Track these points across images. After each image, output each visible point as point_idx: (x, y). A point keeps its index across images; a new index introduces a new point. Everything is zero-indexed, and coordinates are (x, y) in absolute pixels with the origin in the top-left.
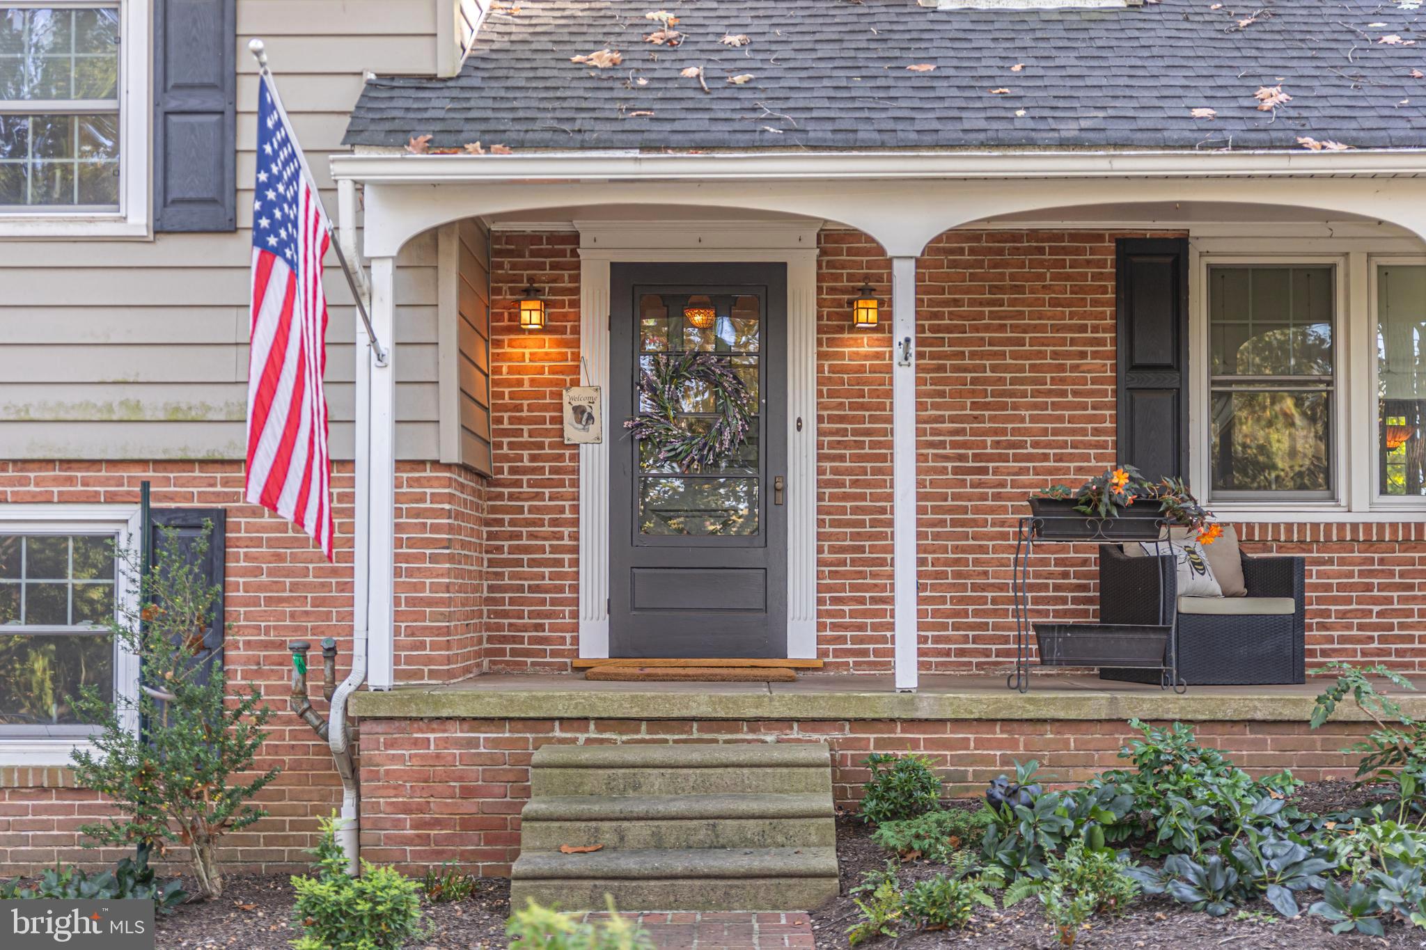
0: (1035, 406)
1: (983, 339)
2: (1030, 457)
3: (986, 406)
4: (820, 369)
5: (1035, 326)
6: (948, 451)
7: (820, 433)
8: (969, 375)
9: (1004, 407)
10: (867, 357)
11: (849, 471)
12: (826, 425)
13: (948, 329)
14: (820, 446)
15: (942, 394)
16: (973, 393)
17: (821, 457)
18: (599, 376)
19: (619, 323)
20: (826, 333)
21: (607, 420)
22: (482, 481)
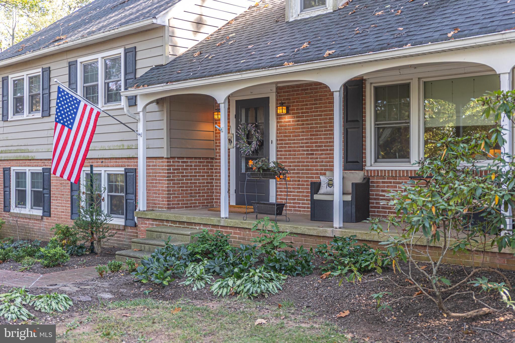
0: (325, 134)
1: (312, 115)
2: (323, 150)
3: (313, 135)
4: (277, 126)
5: (325, 110)
6: (305, 149)
7: (277, 144)
8: (309, 126)
9: (317, 135)
10: (287, 122)
11: (283, 155)
12: (278, 142)
13: (305, 113)
14: (277, 148)
15: (303, 132)
16: (311, 131)
17: (277, 151)
18: (233, 131)
19: (237, 116)
20: (279, 116)
21: (235, 142)
22: (212, 159)
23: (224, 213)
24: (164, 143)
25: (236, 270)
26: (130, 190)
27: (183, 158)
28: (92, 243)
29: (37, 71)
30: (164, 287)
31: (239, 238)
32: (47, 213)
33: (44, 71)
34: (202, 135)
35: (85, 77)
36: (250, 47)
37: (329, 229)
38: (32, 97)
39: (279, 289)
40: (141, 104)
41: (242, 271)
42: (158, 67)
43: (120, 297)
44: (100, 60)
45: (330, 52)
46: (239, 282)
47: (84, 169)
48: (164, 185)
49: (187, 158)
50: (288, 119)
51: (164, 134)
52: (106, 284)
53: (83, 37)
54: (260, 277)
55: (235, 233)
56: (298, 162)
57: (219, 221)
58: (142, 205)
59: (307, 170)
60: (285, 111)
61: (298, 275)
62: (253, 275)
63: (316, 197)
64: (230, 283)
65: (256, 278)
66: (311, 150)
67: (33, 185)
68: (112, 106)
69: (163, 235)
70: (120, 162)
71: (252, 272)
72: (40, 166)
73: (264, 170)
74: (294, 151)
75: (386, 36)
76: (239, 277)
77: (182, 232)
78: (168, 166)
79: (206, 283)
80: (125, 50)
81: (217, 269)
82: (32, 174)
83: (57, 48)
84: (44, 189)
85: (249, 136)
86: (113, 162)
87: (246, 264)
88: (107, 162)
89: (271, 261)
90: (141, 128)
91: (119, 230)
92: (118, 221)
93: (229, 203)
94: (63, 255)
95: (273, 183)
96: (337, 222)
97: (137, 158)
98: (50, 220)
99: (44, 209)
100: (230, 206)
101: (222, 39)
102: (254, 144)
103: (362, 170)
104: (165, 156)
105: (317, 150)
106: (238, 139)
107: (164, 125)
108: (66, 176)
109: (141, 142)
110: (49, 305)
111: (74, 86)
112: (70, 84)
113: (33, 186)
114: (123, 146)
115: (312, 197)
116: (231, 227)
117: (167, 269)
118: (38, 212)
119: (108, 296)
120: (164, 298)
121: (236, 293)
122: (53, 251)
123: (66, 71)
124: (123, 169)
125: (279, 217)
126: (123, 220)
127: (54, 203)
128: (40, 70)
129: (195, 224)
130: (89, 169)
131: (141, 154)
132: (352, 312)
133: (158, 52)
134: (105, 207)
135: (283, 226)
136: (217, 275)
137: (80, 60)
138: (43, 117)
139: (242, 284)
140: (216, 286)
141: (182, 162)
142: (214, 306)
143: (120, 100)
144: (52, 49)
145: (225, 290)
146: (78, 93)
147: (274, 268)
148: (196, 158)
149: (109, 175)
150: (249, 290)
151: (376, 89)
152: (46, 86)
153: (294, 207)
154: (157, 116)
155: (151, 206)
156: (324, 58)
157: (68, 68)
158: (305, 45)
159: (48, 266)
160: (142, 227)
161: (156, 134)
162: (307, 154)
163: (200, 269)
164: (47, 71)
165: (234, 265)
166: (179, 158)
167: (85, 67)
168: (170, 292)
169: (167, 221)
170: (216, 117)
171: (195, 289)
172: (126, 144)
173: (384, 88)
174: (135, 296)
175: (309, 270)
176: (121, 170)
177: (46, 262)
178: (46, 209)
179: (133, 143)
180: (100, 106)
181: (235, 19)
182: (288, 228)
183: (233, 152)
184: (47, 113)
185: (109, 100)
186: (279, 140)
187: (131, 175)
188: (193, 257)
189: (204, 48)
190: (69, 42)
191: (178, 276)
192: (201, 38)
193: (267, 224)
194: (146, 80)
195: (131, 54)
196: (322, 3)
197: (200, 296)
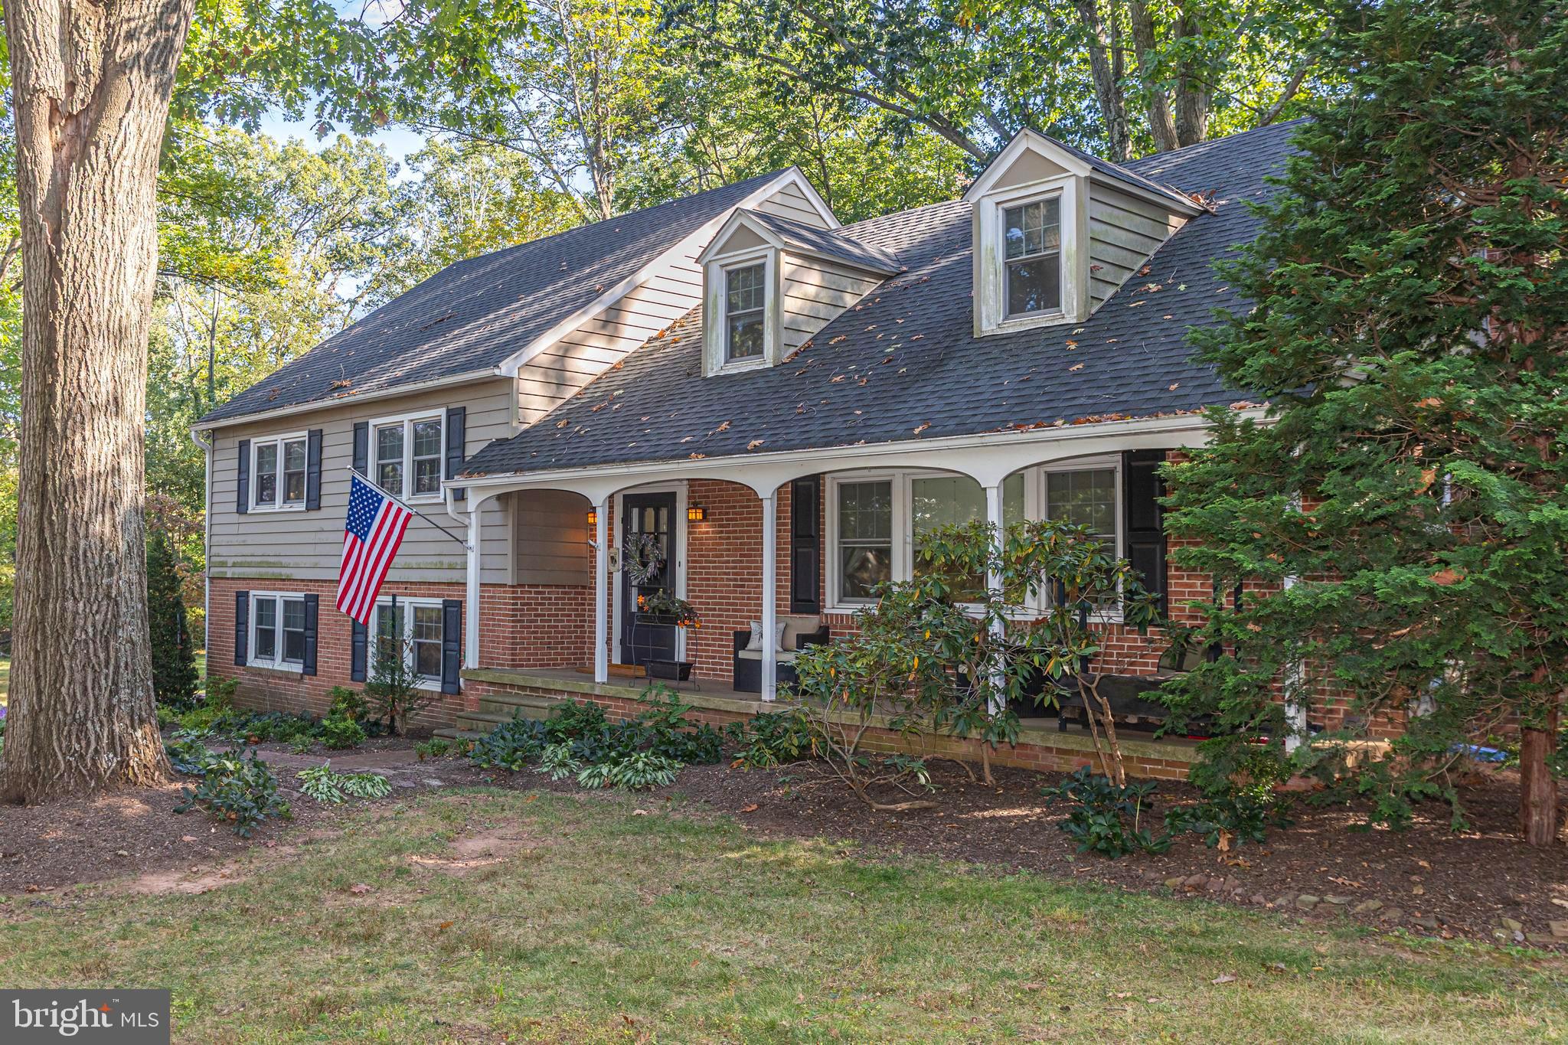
1: (743, 524)
3: (745, 555)
4: (688, 539)
6: (731, 576)
7: (688, 568)
8: (738, 541)
9: (751, 556)
10: (704, 533)
11: (698, 586)
12: (690, 564)
13: (731, 520)
14: (688, 574)
15: (729, 550)
16: (740, 549)
17: (689, 579)
18: (618, 543)
19: (626, 520)
20: (691, 523)
21: (620, 562)
22: (584, 587)
23: (601, 675)
24: (509, 563)
25: (613, 754)
26: (452, 635)
27: (537, 586)
28: (393, 719)
29: (302, 435)
30: (512, 772)
31: (623, 715)
32: (311, 669)
33: (311, 434)
34: (568, 550)
35: (380, 448)
36: (644, 419)
37: (755, 704)
38: (289, 477)
39: (671, 781)
40: (473, 502)
41: (622, 755)
42: (502, 442)
43: (453, 785)
44: (406, 424)
45: (757, 443)
46: (615, 770)
47: (379, 598)
48: (506, 629)
49: (544, 586)
50: (705, 529)
51: (508, 547)
52: (431, 769)
53: (380, 387)
54: (646, 764)
55: (616, 707)
56: (721, 598)
57: (593, 688)
58: (471, 660)
59: (734, 610)
60: (700, 516)
61: (699, 763)
62: (637, 761)
63: (742, 654)
64: (605, 771)
65: (640, 765)
66: (742, 580)
67: (287, 622)
68: (424, 498)
69: (506, 709)
70: (435, 589)
71: (635, 756)
72: (301, 591)
73: (661, 611)
74: (715, 579)
75: (836, 423)
76: (616, 763)
77: (535, 703)
78: (514, 598)
79: (571, 771)
80: (448, 411)
81: (587, 752)
82: (287, 603)
83: (337, 402)
84: (306, 629)
85: (643, 553)
86: (424, 590)
87: (627, 746)
88: (414, 589)
89: (663, 743)
90: (472, 538)
91: (431, 699)
92: (432, 685)
93: (609, 661)
94: (356, 732)
95: (681, 633)
96: (768, 693)
97: (465, 584)
98: (315, 681)
99: (305, 663)
100: (610, 665)
101: (602, 399)
102: (651, 568)
103: (818, 613)
104: (510, 583)
105: (750, 580)
106: (625, 557)
107: (508, 533)
108: (344, 609)
109: (472, 560)
110: (364, 788)
111: (361, 463)
112: (355, 460)
113: (286, 624)
114: (441, 563)
115: (736, 654)
116: (610, 698)
117: (516, 750)
118: (297, 668)
119: (436, 783)
120: (511, 788)
121: (612, 785)
122: (341, 725)
123: (350, 437)
124: (440, 600)
125: (683, 684)
126: (440, 684)
127: (322, 653)
128: (306, 433)
129: (556, 692)
130: (390, 598)
131: (472, 578)
132: (761, 806)
133: (500, 417)
134: (408, 659)
135: (688, 699)
136: (588, 761)
137: (372, 422)
138: (308, 509)
139: (620, 772)
140: (584, 774)
141: (536, 593)
142: (582, 797)
143: (438, 489)
144: (328, 402)
145: (597, 781)
146: (369, 477)
147: (666, 754)
148: (557, 586)
149: (416, 609)
150: (629, 780)
151: (843, 488)
152: (315, 460)
153: (714, 670)
154: (497, 518)
155: (487, 661)
156: (748, 452)
157: (352, 434)
158: (724, 425)
159: (334, 748)
160: (472, 695)
161: (495, 548)
162: (735, 586)
163: (562, 752)
164: (316, 437)
165: (611, 747)
166: (530, 586)
167: (382, 433)
168: (521, 781)
169: (512, 686)
170: (591, 520)
171: (555, 778)
172: (446, 560)
173: (853, 486)
174: (473, 784)
175: (716, 756)
176: (436, 603)
177: (332, 741)
178: (309, 662)
179: (458, 560)
180: (405, 497)
181: (626, 361)
182: (695, 700)
183: (618, 578)
184: (314, 503)
185: (419, 488)
186: (691, 561)
187: (453, 611)
188: (552, 736)
189: (574, 413)
190: (357, 395)
191: (531, 759)
192: (570, 393)
193: (662, 694)
194: (482, 465)
195: (458, 418)
196: (758, 350)
197: (562, 786)
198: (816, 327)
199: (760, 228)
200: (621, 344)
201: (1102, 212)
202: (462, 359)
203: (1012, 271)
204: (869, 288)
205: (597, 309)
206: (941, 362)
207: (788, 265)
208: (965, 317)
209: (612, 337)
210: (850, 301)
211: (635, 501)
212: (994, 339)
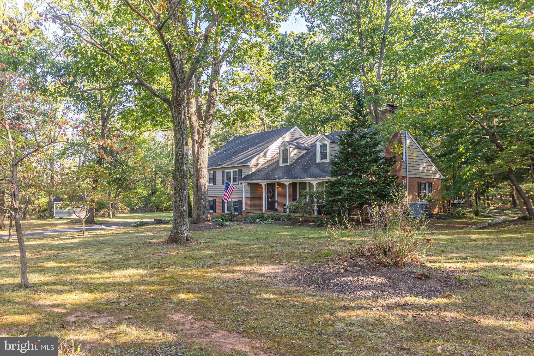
4: (277, 190)
11: (279, 197)
17: (277, 196)
18: (266, 191)
19: (268, 187)
20: (278, 188)
21: (267, 194)
22: (261, 198)
23: (264, 211)
24: (249, 194)
26: (240, 205)
28: (231, 218)
30: (252, 222)
31: (267, 215)
34: (258, 192)
35: (227, 175)
36: (270, 172)
37: (286, 214)
38: (210, 179)
39: (273, 223)
40: (243, 185)
41: (267, 220)
42: (248, 175)
43: (245, 224)
44: (231, 171)
45: (286, 177)
48: (249, 204)
50: (280, 189)
51: (249, 191)
52: (241, 222)
53: (227, 165)
58: (244, 209)
61: (277, 221)
65: (269, 221)
68: (235, 183)
69: (250, 215)
70: (237, 198)
72: (213, 198)
73: (273, 201)
74: (281, 196)
77: (254, 214)
78: (250, 199)
79: (260, 222)
81: (262, 220)
82: (210, 200)
84: (214, 205)
85: (270, 192)
86: (235, 198)
88: (233, 198)
89: (272, 218)
90: (243, 190)
91: (237, 215)
92: (237, 213)
93: (265, 209)
95: (276, 204)
96: (288, 212)
97: (242, 197)
98: (216, 213)
99: (213, 211)
102: (272, 195)
104: (250, 197)
107: (249, 189)
109: (243, 193)
110: (233, 224)
112: (222, 177)
113: (210, 204)
116: (265, 213)
117: (252, 220)
119: (242, 224)
122: (226, 218)
123: (221, 173)
125: (276, 211)
127: (217, 209)
128: (213, 172)
129: (257, 213)
130: (230, 200)
131: (244, 196)
132: (284, 224)
133: (247, 171)
134: (232, 209)
135: (276, 213)
137: (225, 171)
139: (267, 222)
140: (262, 222)
141: (254, 198)
142: (262, 225)
143: (237, 182)
144: (218, 167)
145: (264, 223)
146: (225, 179)
148: (257, 197)
149: (234, 201)
151: (300, 184)
152: (215, 177)
153: (280, 209)
154: (247, 187)
155: (246, 209)
156: (284, 179)
158: (281, 175)
160: (244, 214)
161: (247, 192)
163: (259, 220)
164: (215, 173)
165: (265, 219)
167: (227, 172)
168: (254, 223)
169: (250, 212)
172: (239, 193)
174: (247, 224)
175: (279, 220)
176: (237, 200)
179: (241, 193)
180: (231, 183)
181: (267, 161)
182: (278, 213)
183: (266, 196)
184: (215, 184)
185: (234, 181)
186: (278, 194)
187: (240, 202)
188: (257, 218)
189: (259, 170)
190: (223, 166)
191: (255, 221)
192: (258, 167)
193: (272, 213)
194: (245, 179)
195: (240, 171)
196: (287, 162)
197: (259, 224)
198: (296, 158)
199: (287, 144)
200: (266, 158)
201: (332, 146)
202: (241, 161)
203: (321, 154)
204: (305, 151)
205: (262, 153)
206: (311, 166)
207: (291, 149)
208: (315, 159)
209: (265, 157)
210: (302, 154)
211: (269, 184)
212: (318, 163)
